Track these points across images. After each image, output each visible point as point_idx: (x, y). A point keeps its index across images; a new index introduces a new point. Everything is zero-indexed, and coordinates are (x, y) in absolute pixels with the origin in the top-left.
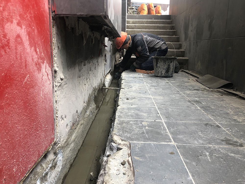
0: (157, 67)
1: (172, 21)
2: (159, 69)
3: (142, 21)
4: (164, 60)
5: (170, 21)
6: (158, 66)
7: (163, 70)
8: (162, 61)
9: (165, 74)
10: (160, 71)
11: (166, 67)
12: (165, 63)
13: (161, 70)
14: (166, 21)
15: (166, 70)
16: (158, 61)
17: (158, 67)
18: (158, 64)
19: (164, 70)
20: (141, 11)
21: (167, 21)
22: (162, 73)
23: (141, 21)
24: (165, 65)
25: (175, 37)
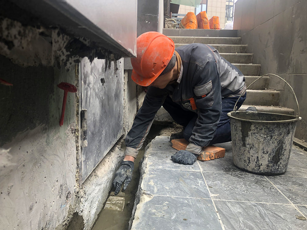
0: (244, 145)
1: (240, 40)
2: (252, 151)
3: (189, 38)
4: (268, 129)
5: (238, 39)
6: (247, 142)
7: (264, 155)
8: (263, 131)
9: (268, 166)
10: (253, 158)
11: (272, 146)
12: (272, 136)
13: (256, 155)
14: (230, 39)
15: (272, 156)
16: (250, 130)
17: (248, 146)
18: (248, 136)
19: (266, 156)
20: (187, 25)
21: (233, 39)
22: (260, 162)
23: (187, 38)
24: (271, 142)
25: (253, 66)
